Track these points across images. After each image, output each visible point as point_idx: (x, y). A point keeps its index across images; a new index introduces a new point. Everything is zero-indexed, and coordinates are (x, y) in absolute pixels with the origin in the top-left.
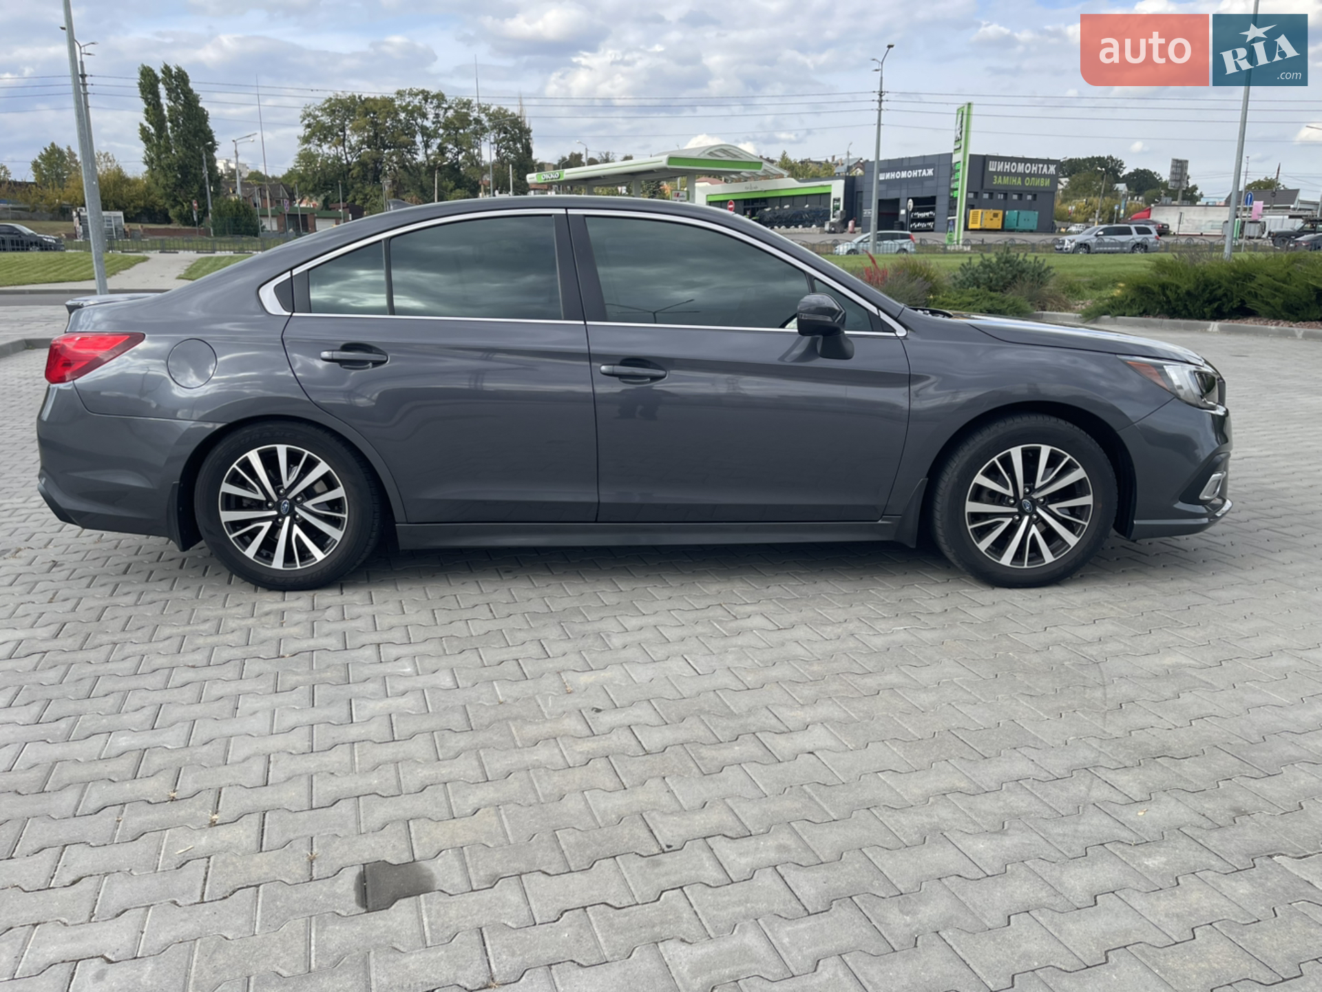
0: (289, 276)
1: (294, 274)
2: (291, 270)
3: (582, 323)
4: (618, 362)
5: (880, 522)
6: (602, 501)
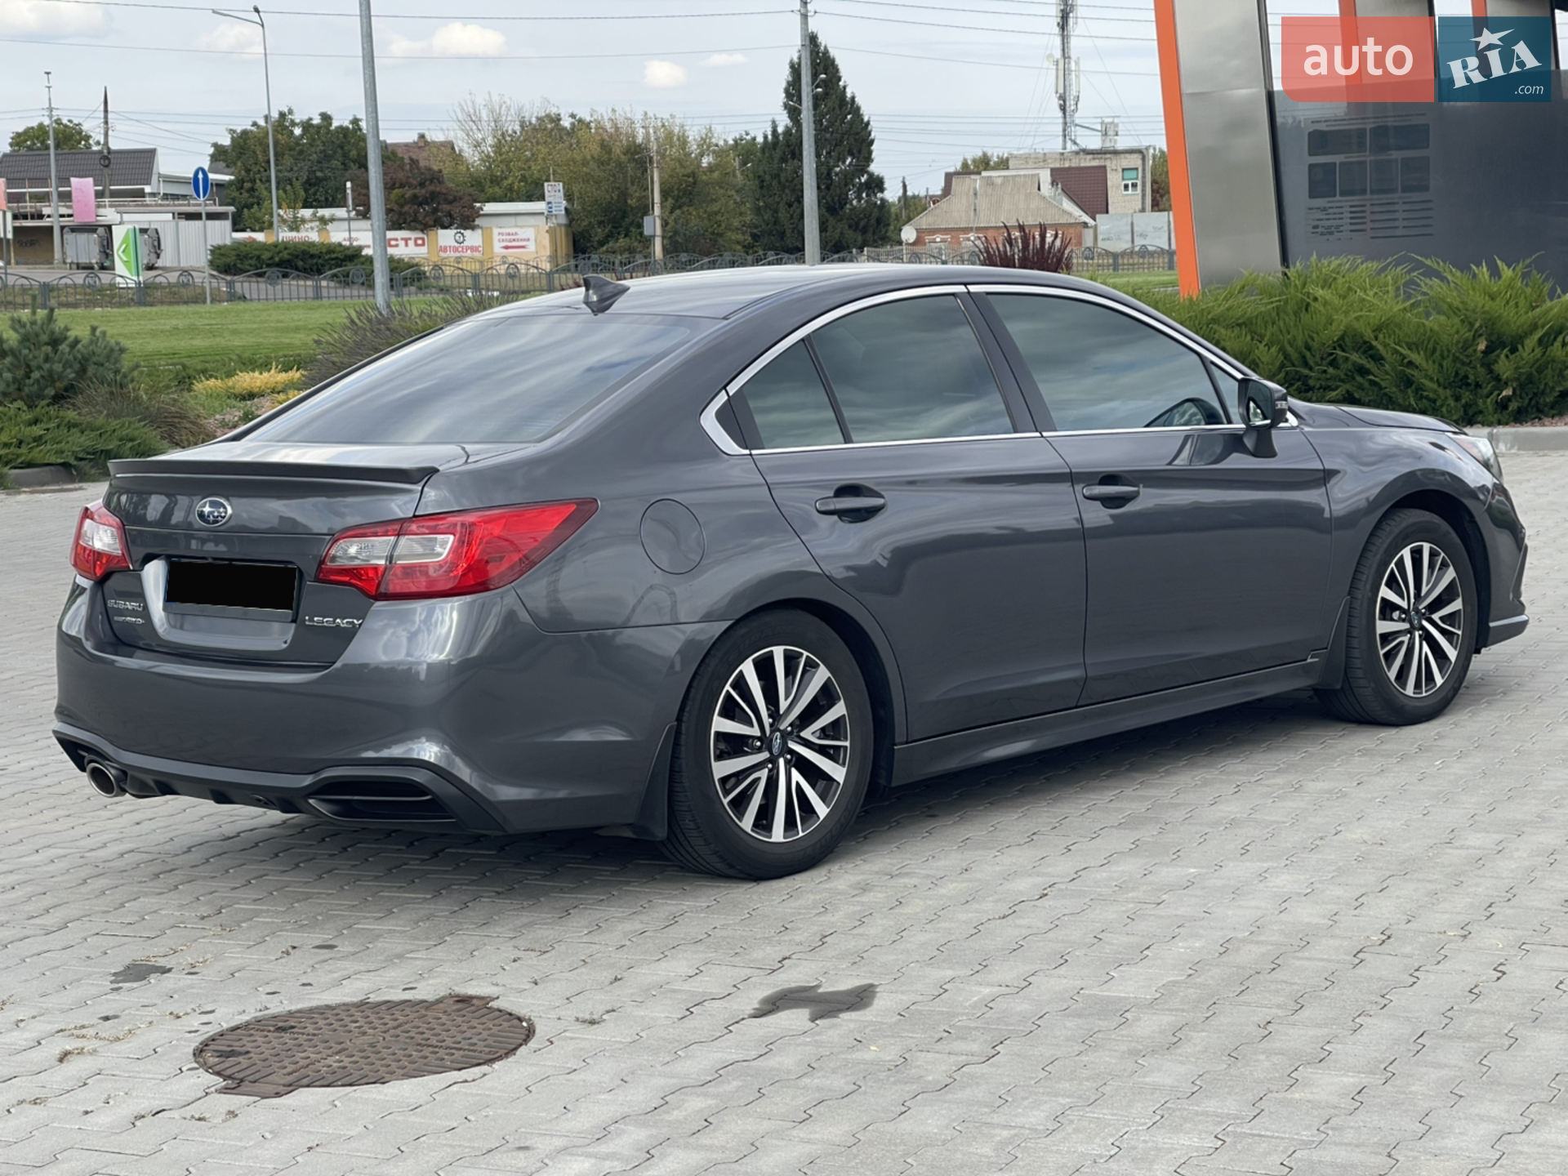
0: (726, 398)
1: (731, 394)
2: (725, 388)
3: (1038, 434)
4: (1097, 482)
5: (1309, 661)
6: (1090, 674)
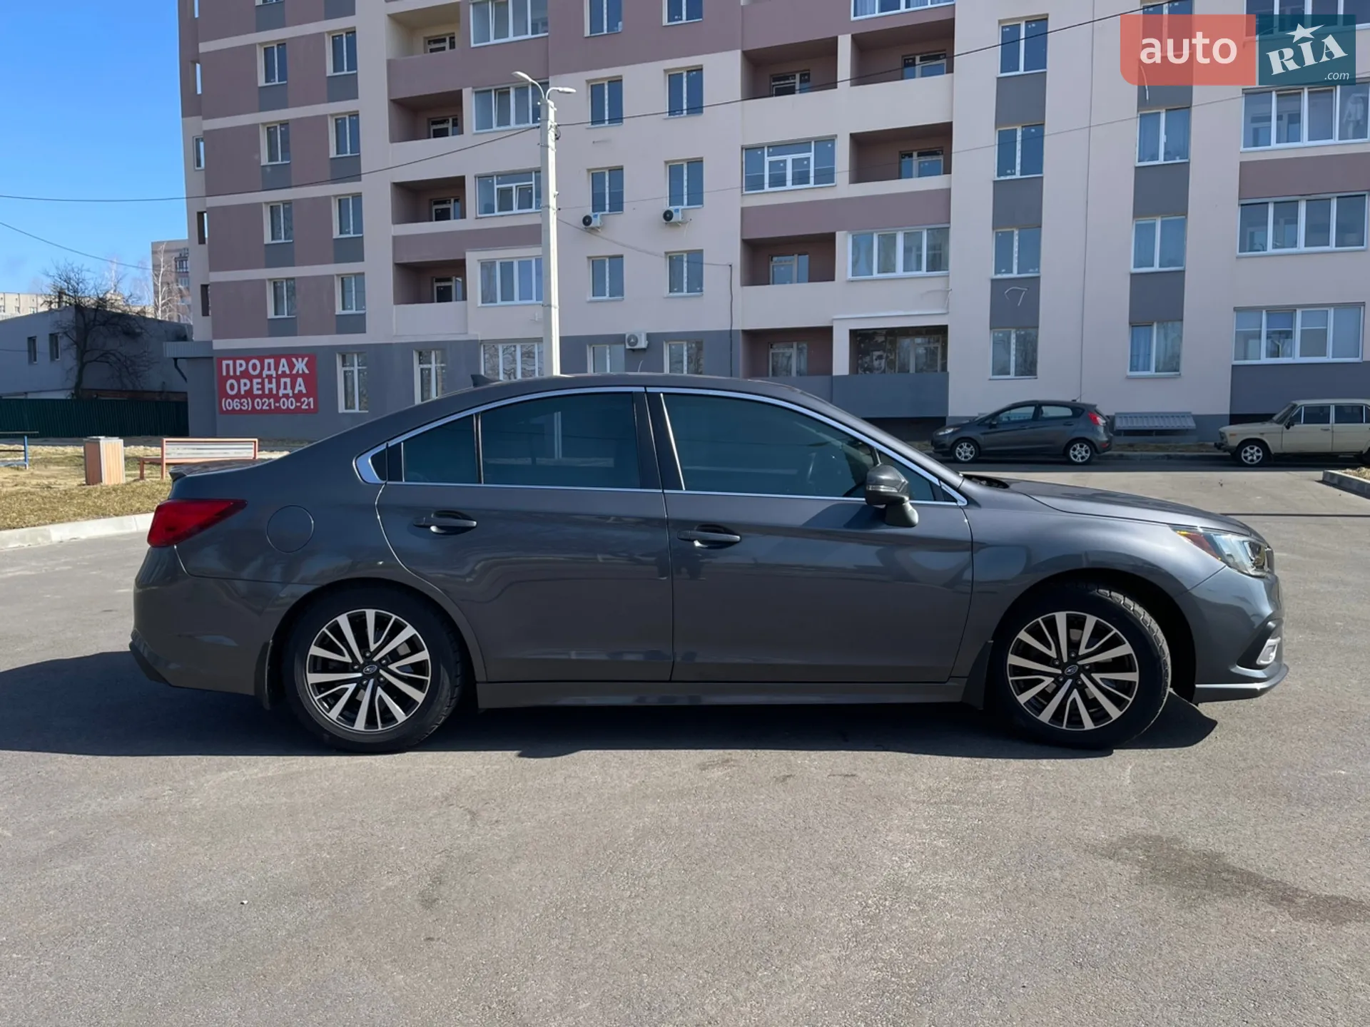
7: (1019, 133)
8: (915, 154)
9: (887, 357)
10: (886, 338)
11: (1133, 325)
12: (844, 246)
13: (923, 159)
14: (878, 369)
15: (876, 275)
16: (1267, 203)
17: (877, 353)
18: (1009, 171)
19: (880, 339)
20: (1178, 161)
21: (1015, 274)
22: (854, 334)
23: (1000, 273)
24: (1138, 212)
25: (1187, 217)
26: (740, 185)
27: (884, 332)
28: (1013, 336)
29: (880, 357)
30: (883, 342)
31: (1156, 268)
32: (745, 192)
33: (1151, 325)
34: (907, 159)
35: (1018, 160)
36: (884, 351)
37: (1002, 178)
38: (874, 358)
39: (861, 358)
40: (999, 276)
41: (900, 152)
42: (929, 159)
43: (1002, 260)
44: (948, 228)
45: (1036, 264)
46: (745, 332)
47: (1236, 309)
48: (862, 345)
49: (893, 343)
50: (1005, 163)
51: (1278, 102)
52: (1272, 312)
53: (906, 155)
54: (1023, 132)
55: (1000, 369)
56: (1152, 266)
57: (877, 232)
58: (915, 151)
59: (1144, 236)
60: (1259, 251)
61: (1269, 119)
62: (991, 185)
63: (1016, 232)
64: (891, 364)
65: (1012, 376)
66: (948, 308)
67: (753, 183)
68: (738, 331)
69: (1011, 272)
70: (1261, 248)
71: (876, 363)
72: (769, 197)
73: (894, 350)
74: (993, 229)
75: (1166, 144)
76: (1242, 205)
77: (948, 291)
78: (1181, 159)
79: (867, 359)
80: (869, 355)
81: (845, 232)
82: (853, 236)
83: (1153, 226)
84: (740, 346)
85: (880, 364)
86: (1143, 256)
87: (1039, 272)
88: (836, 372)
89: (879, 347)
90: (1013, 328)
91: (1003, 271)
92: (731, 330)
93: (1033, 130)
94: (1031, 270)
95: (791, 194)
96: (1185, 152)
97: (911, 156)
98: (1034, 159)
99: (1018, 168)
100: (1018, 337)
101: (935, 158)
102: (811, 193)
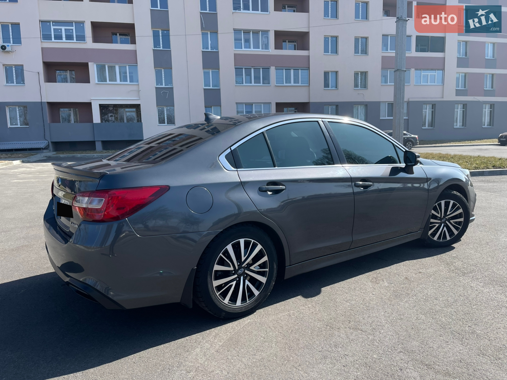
7: (160, 32)
8: (118, 34)
9: (114, 116)
10: (113, 108)
11: (206, 107)
12: (93, 69)
13: (121, 37)
14: (111, 121)
15: (108, 82)
16: (242, 68)
17: (110, 115)
18: (158, 46)
19: (111, 109)
20: (215, 51)
21: (164, 86)
22: (101, 106)
23: (158, 85)
24: (204, 67)
25: (219, 71)
26: (40, 37)
27: (112, 106)
28: (165, 109)
29: (111, 116)
30: (112, 110)
31: (211, 87)
32: (42, 41)
33: (211, 107)
34: (115, 36)
35: (161, 43)
36: (113, 114)
37: (156, 49)
38: (109, 116)
39: (103, 116)
40: (158, 86)
41: (112, 32)
42: (124, 37)
43: (159, 80)
44: (137, 66)
45: (171, 82)
46: (49, 103)
47: (237, 103)
48: (103, 111)
49: (116, 110)
50: (156, 43)
51: (243, 34)
52: (247, 104)
53: (114, 34)
54: (162, 32)
55: (161, 121)
56: (210, 86)
57: (107, 64)
58: (118, 33)
59: (206, 75)
60: (241, 84)
61: (241, 40)
62: (152, 51)
63: (163, 70)
64: (116, 119)
65: (166, 124)
66: (140, 98)
67: (46, 37)
68: (45, 102)
69: (162, 85)
70: (242, 83)
71: (110, 118)
72: (53, 44)
73: (117, 113)
74: (154, 68)
75: (211, 44)
76: (235, 68)
77: (139, 91)
78: (216, 50)
79: (106, 116)
80: (107, 115)
81: (93, 63)
82: (96, 65)
83: (209, 72)
84: (46, 109)
85: (112, 119)
86: (207, 84)
87: (172, 86)
88: (95, 121)
89: (111, 112)
90: (165, 106)
91: (159, 84)
92: (41, 102)
93: (165, 32)
94: (169, 85)
95: (64, 44)
96: (217, 48)
97: (116, 35)
98: (167, 43)
99: (161, 45)
100: (167, 110)
101: (127, 37)
102: (74, 44)
